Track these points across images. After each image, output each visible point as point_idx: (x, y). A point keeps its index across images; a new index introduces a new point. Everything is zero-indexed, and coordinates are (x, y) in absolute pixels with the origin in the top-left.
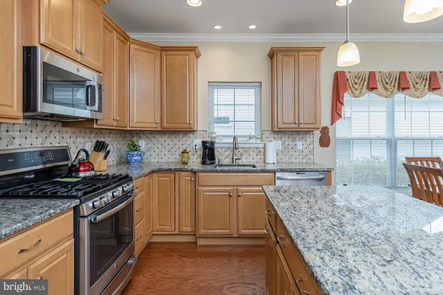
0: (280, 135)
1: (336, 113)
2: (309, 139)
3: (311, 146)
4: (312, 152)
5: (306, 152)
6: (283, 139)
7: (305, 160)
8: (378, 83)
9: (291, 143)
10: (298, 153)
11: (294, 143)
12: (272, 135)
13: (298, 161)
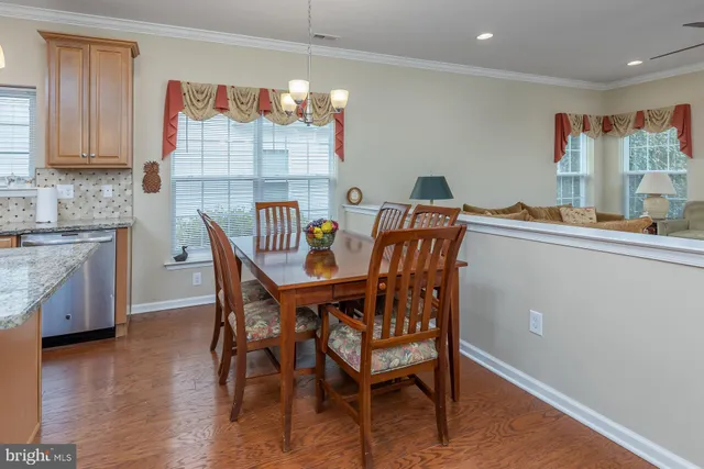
0: (71, 176)
1: (169, 143)
2: (124, 181)
3: (129, 192)
4: (130, 201)
5: (119, 201)
6: (77, 182)
7: (117, 214)
8: (230, 102)
9: (91, 188)
10: (104, 204)
11: (97, 188)
12: (57, 175)
13: (104, 215)
